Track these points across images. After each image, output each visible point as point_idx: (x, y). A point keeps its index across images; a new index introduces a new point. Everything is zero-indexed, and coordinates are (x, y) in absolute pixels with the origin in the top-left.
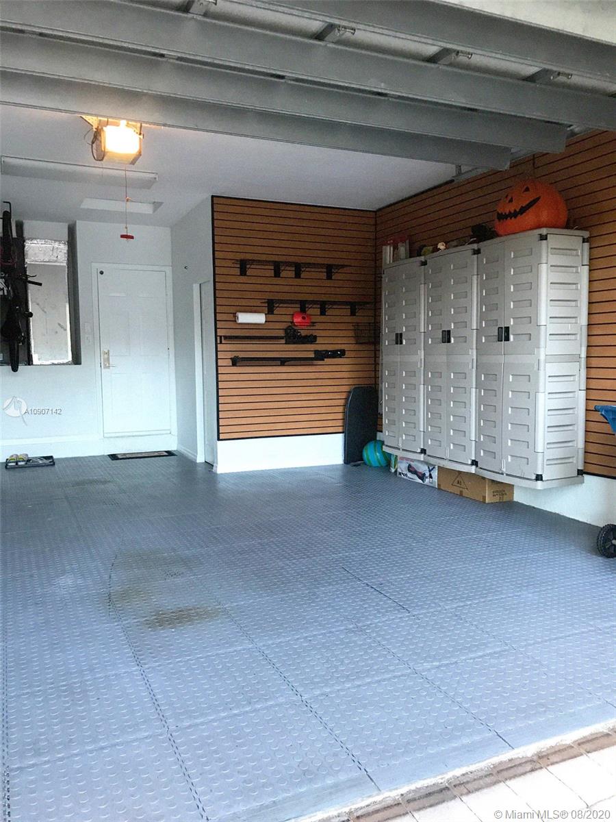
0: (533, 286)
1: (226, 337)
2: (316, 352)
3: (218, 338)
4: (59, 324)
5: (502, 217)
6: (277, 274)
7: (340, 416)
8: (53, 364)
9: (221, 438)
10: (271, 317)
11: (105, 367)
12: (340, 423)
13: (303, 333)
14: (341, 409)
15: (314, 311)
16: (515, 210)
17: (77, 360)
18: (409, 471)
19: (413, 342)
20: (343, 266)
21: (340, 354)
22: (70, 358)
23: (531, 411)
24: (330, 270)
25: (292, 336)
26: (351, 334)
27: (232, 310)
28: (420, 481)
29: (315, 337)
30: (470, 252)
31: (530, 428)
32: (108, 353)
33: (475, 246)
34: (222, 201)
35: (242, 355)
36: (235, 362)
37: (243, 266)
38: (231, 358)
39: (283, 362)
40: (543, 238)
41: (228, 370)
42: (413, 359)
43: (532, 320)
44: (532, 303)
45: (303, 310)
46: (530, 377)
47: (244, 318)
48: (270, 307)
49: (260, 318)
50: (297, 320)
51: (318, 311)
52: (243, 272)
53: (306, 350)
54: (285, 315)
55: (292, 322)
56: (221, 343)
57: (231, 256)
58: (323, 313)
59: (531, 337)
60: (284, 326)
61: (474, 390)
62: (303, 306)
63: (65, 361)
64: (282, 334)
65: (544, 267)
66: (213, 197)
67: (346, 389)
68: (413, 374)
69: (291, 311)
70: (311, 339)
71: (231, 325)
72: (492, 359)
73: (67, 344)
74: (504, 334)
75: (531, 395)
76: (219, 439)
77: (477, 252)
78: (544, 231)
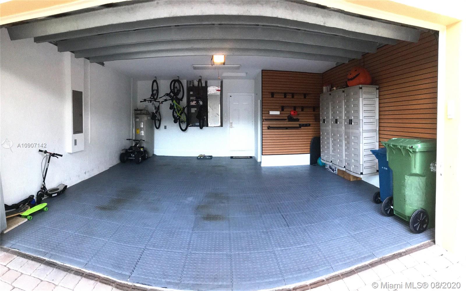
0: (357, 106)
1: (266, 120)
2: (300, 124)
3: (263, 120)
4: (217, 114)
5: (349, 80)
6: (285, 97)
7: (309, 147)
8: (215, 127)
9: (263, 154)
10: (283, 112)
11: (231, 127)
12: (309, 150)
13: (295, 118)
14: (309, 145)
15: (299, 110)
16: (352, 78)
17: (222, 126)
18: (330, 168)
19: (328, 122)
20: (310, 94)
21: (309, 125)
22: (220, 124)
23: (358, 150)
24: (305, 95)
25: (290, 119)
26: (314, 118)
27: (268, 110)
28: (333, 172)
29: (299, 119)
30: (342, 91)
31: (358, 155)
32: (232, 123)
33: (343, 89)
34: (266, 72)
35: (271, 126)
36: (269, 128)
37: (273, 94)
38: (267, 127)
39: (287, 128)
40: (361, 88)
41: (266, 131)
42: (328, 128)
43: (358, 117)
44: (357, 111)
45: (295, 110)
46: (358, 137)
47: (272, 113)
48: (282, 109)
49: (278, 113)
50: (292, 113)
51: (301, 110)
52: (273, 97)
53: (296, 124)
54: (288, 112)
55: (291, 114)
56: (264, 121)
57: (269, 91)
58: (302, 110)
59: (358, 124)
60: (287, 115)
61: (344, 141)
62: (295, 108)
63: (218, 126)
64: (286, 118)
65: (361, 99)
66: (262, 70)
67: (311, 138)
68: (328, 134)
69: (290, 110)
70: (297, 120)
71: (267, 115)
72: (348, 131)
73: (219, 120)
74: (350, 122)
75: (358, 144)
76: (262, 155)
77: (344, 92)
78: (361, 86)
